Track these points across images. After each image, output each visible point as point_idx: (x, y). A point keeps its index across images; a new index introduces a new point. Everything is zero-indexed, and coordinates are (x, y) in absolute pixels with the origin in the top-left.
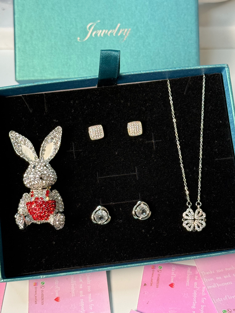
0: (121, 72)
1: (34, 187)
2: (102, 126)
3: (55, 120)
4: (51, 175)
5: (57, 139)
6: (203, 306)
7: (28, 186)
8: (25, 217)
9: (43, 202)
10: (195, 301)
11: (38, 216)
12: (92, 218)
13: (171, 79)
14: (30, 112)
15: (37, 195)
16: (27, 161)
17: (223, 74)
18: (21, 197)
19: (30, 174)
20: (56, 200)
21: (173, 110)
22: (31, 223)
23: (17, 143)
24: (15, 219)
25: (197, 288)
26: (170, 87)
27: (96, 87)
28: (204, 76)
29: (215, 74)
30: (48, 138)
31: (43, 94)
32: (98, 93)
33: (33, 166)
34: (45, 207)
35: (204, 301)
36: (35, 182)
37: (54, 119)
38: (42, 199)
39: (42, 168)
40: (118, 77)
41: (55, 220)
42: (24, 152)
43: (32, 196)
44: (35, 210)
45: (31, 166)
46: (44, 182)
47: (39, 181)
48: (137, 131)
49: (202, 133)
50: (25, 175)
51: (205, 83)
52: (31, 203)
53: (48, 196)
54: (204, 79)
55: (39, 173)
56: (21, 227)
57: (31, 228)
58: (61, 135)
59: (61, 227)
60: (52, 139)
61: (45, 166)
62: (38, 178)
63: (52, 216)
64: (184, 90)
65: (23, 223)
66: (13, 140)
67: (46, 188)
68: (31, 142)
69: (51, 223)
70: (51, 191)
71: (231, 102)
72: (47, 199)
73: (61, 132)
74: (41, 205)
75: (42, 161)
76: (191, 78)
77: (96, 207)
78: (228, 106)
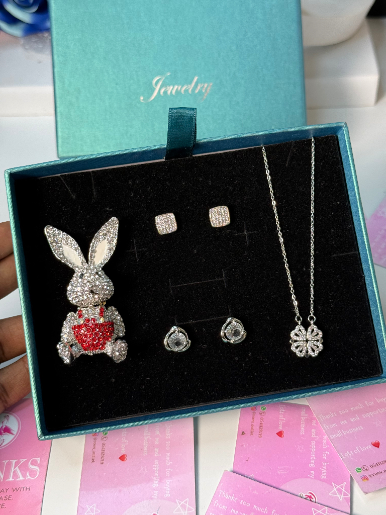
0: (198, 138)
1: (82, 304)
2: (174, 215)
3: (108, 209)
4: (106, 286)
5: (112, 235)
6: (325, 464)
7: (74, 302)
8: (71, 346)
9: (97, 325)
10: (314, 456)
11: (89, 345)
12: (165, 343)
13: (267, 146)
14: (72, 198)
15: (86, 316)
16: (71, 267)
17: (339, 136)
18: (65, 318)
19: (76, 287)
20: (114, 321)
21: (271, 189)
22: (80, 354)
23: (57, 243)
24: (58, 350)
25: (316, 438)
26: (267, 157)
27: (164, 160)
28: (313, 140)
29: (328, 137)
30: (100, 234)
31: (89, 172)
32: (167, 169)
33: (79, 274)
34: (99, 331)
35: (327, 457)
36: (83, 297)
37: (107, 207)
38: (94, 321)
39: (92, 277)
40: (194, 146)
41: (113, 349)
42: (66, 255)
43: (80, 317)
44: (86, 336)
45: (77, 275)
46: (96, 296)
47: (89, 296)
48: (222, 219)
49: (312, 219)
50: (69, 288)
51: (315, 149)
52: (80, 327)
53: (102, 316)
54: (313, 144)
55: (88, 284)
56: (67, 361)
57: (80, 361)
58: (117, 229)
59: (123, 359)
60: (106, 235)
61: (97, 273)
62: (87, 291)
63: (109, 343)
64: (286, 160)
65: (69, 355)
66: (50, 239)
67: (99, 305)
68: (76, 240)
69: (108, 354)
70: (107, 308)
71: (352, 175)
72: (102, 320)
73: (118, 225)
74: (94, 329)
75: (92, 267)
76: (295, 143)
77: (170, 328)
78: (347, 180)
